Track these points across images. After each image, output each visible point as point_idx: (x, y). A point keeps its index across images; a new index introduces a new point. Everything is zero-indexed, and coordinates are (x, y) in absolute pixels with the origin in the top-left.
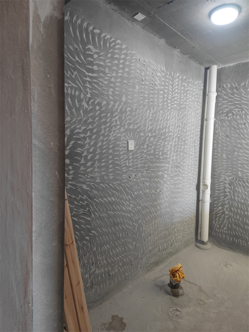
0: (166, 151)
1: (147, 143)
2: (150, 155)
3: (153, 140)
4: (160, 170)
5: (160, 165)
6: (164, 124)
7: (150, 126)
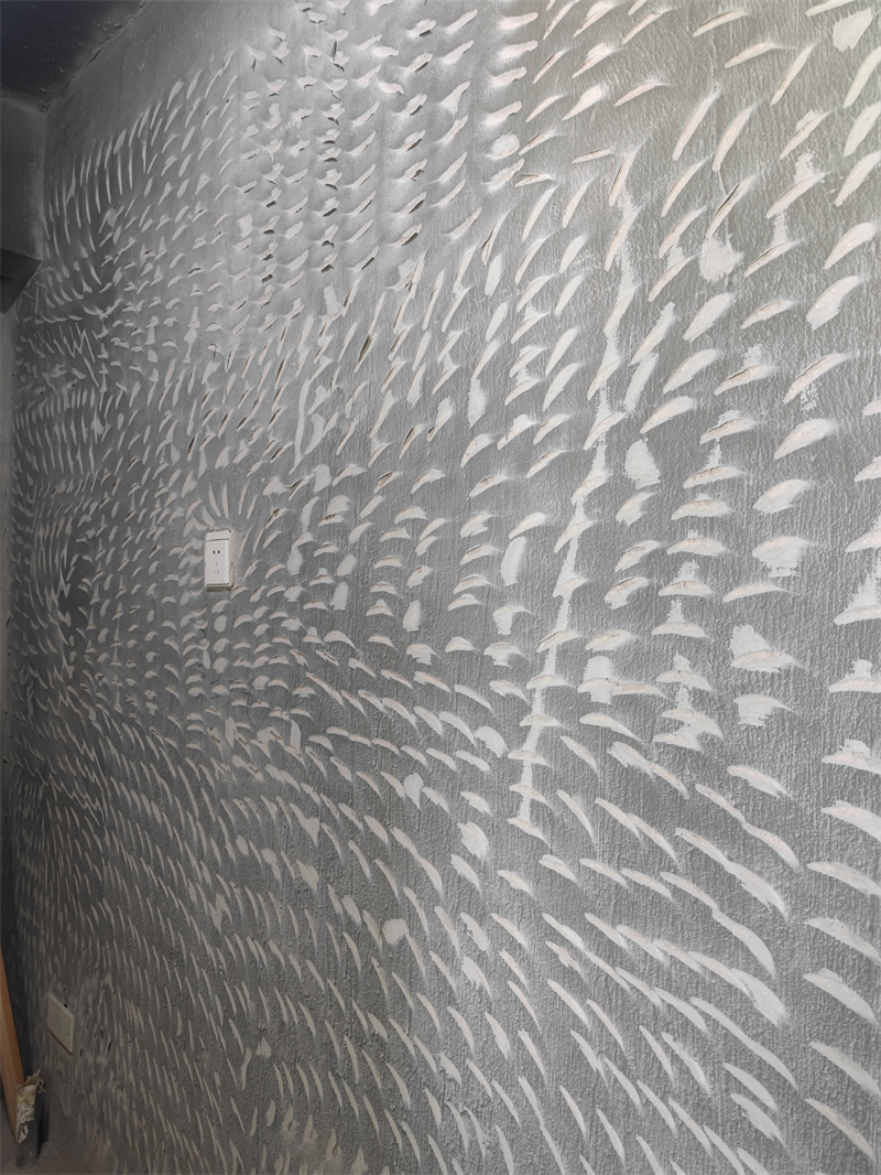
0: (469, 600)
1: (307, 538)
2: (325, 621)
3: (346, 515)
4: (414, 766)
5: (413, 720)
6: (444, 355)
7: (319, 421)
